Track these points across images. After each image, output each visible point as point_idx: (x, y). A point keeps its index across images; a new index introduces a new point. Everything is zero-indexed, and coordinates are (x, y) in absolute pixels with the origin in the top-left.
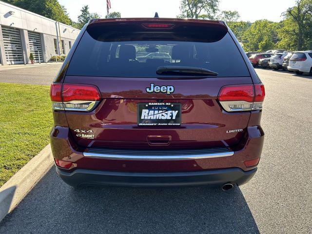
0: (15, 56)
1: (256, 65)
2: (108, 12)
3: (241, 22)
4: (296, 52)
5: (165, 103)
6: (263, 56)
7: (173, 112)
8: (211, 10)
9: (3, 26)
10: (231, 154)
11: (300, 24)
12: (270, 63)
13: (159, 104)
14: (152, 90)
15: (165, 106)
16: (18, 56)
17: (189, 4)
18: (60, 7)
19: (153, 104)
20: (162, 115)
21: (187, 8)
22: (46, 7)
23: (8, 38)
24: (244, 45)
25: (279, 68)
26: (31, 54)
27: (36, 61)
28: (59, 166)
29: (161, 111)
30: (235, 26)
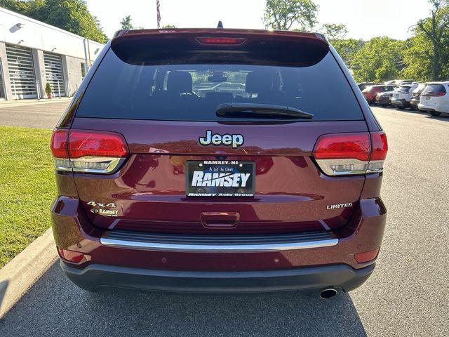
0: (24, 87)
1: (373, 102)
2: (159, 24)
3: (351, 40)
4: (430, 83)
5: (230, 161)
6: (382, 89)
7: (243, 175)
8: (307, 23)
9: (7, 45)
10: (334, 242)
11: (435, 44)
12: (393, 99)
13: (220, 163)
14: (208, 141)
15: (230, 166)
16: (29, 87)
17: (275, 14)
18: (91, 18)
19: (210, 163)
20: (225, 180)
21: (273, 19)
22: (71, 18)
23: (15, 61)
24: (355, 74)
25: (406, 106)
26: (48, 85)
27: (54, 95)
28: (64, 259)
29: (224, 174)
30: (341, 46)
